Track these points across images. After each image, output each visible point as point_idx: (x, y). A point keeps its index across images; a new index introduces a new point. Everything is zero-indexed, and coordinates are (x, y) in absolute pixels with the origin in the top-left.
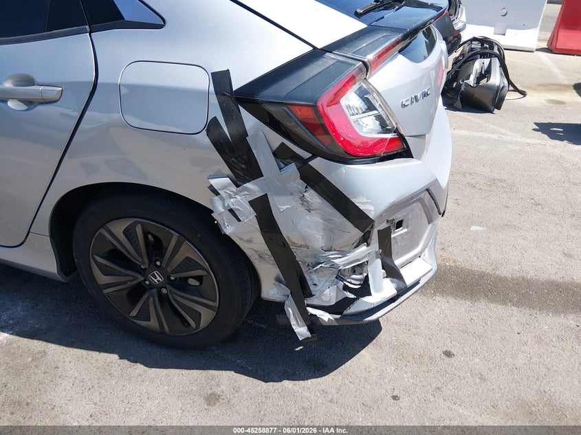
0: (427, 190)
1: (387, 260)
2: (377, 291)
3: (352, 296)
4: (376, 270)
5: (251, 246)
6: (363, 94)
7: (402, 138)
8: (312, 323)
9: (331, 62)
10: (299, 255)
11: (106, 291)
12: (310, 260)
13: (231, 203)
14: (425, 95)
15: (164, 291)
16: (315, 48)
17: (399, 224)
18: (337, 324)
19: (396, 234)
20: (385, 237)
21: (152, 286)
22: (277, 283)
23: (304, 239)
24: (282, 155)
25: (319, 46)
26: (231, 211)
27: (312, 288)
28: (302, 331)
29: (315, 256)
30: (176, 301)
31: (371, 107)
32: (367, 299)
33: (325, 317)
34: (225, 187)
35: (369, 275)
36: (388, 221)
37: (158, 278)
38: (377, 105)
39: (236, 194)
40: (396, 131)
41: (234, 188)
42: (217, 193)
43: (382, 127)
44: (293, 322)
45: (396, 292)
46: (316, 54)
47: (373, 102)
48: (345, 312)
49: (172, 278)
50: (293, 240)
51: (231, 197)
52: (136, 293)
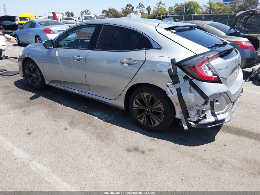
0: (226, 93)
1: (213, 111)
2: (209, 118)
3: (201, 118)
4: (209, 113)
5: (175, 101)
6: (208, 65)
7: (218, 77)
8: (189, 125)
9: (200, 57)
10: (187, 105)
11: (134, 109)
12: (190, 107)
13: (171, 89)
14: (226, 68)
15: (149, 114)
16: (196, 54)
17: (217, 101)
18: (196, 127)
19: (216, 104)
20: (212, 104)
21: (146, 111)
22: (180, 113)
23: (189, 100)
24: (185, 78)
25: (197, 54)
26: (171, 91)
27: (190, 115)
28: (186, 127)
29: (191, 105)
30: (151, 117)
31: (210, 69)
32: (205, 120)
33: (193, 124)
34: (170, 85)
35: (207, 114)
36: (213, 99)
37: (149, 110)
38: (211, 68)
39: (173, 87)
40: (217, 75)
41: (172, 85)
42: (168, 86)
43: (213, 74)
44: (183, 124)
45: (214, 120)
46: (197, 56)
47: (211, 67)
48: (198, 123)
49: (152, 111)
50: (186, 100)
51: (171, 87)
52: (141, 112)
